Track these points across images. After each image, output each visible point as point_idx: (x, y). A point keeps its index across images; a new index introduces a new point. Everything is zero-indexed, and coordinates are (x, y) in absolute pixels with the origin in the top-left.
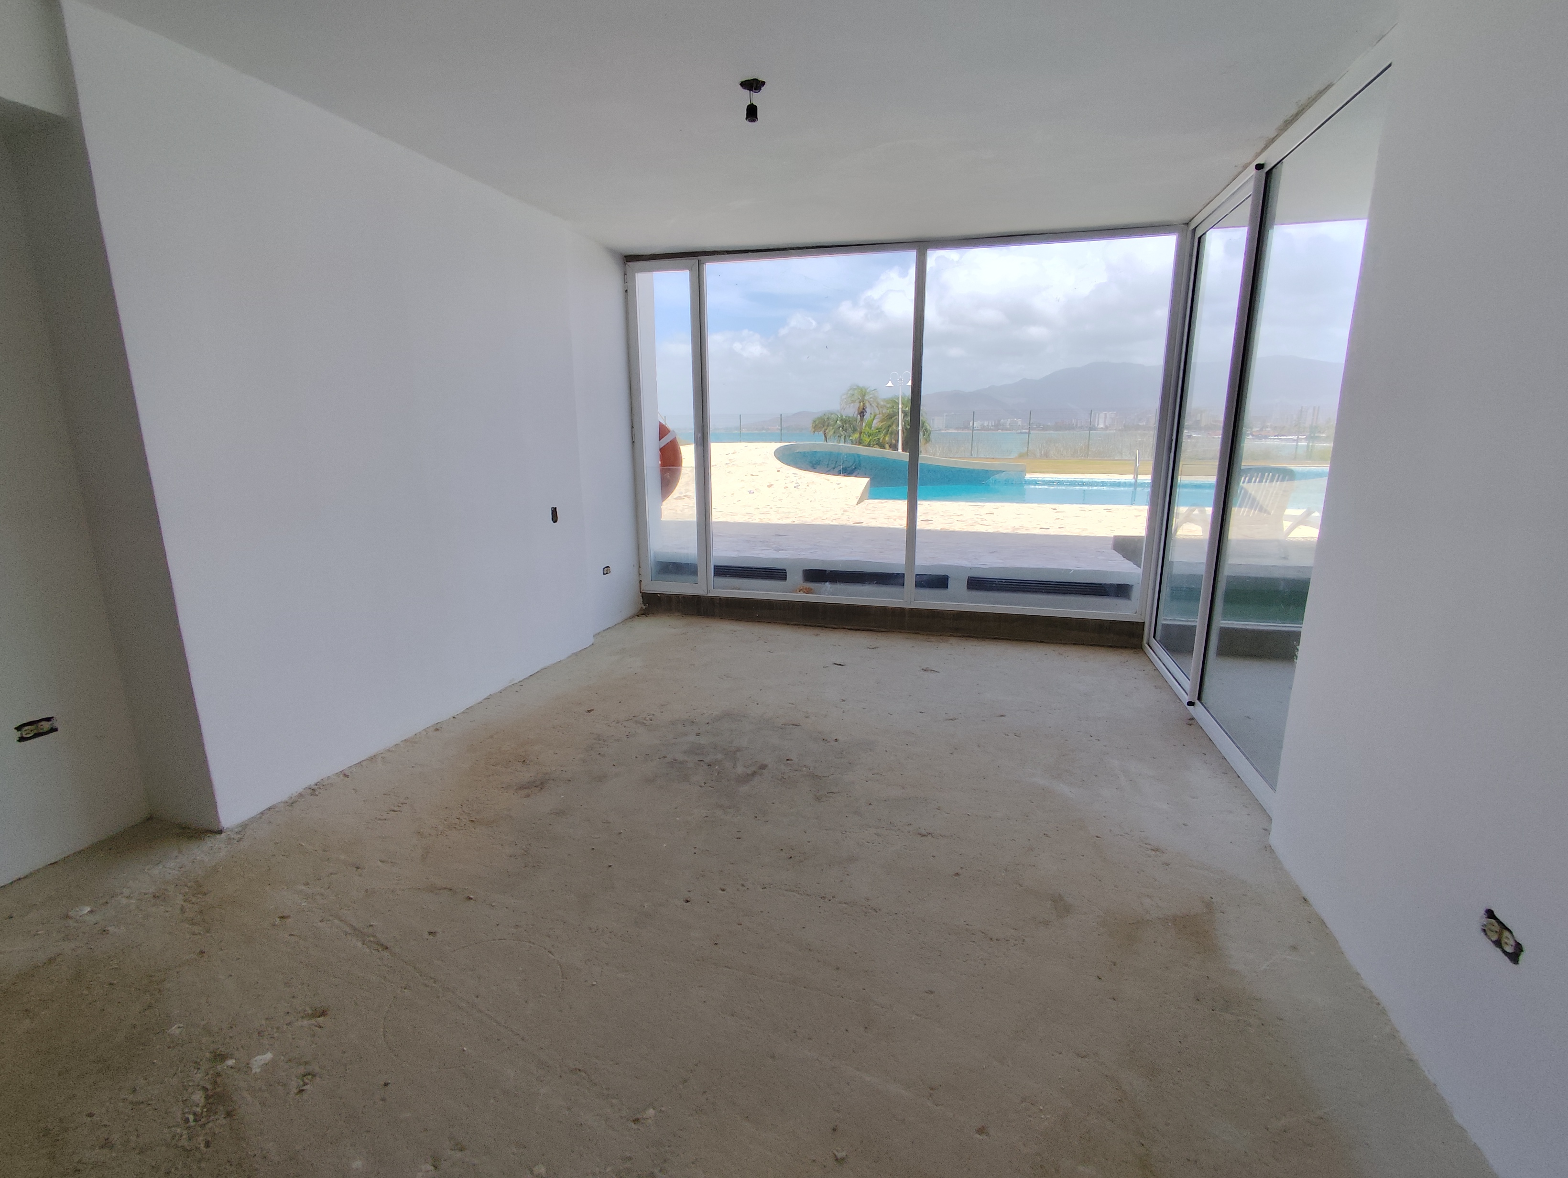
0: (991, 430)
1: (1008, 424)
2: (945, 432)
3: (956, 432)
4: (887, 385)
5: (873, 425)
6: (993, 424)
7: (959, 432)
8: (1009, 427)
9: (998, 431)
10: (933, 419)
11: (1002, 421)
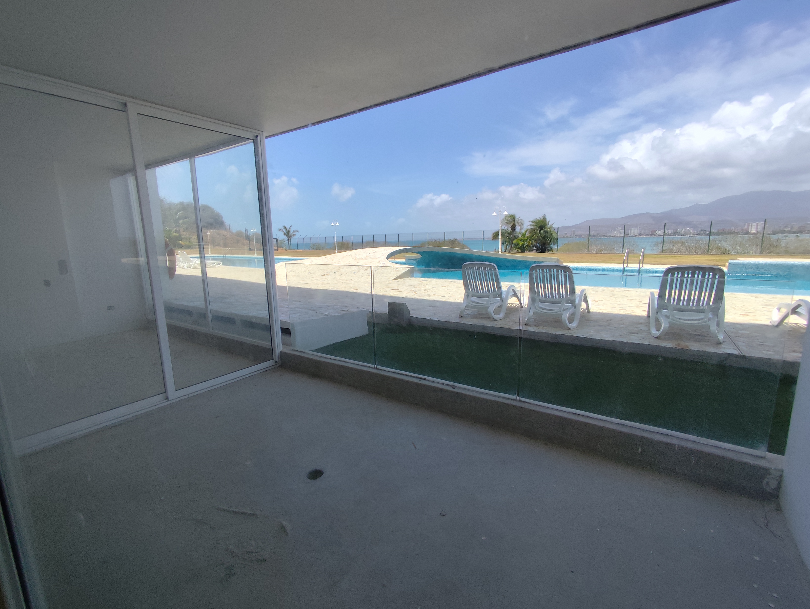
0: (670, 235)
1: (682, 231)
2: (638, 237)
3: (646, 237)
4: (493, 215)
5: (526, 235)
6: (672, 232)
7: (648, 237)
8: (683, 233)
9: (675, 236)
10: (631, 230)
11: (678, 230)
